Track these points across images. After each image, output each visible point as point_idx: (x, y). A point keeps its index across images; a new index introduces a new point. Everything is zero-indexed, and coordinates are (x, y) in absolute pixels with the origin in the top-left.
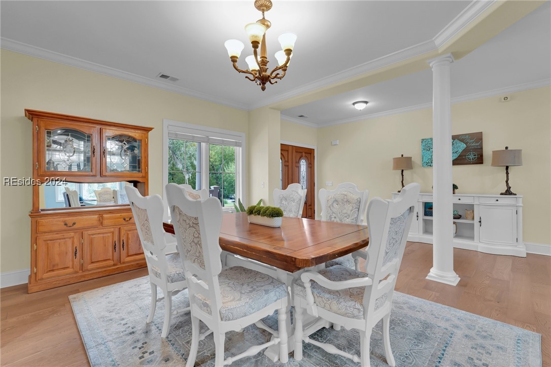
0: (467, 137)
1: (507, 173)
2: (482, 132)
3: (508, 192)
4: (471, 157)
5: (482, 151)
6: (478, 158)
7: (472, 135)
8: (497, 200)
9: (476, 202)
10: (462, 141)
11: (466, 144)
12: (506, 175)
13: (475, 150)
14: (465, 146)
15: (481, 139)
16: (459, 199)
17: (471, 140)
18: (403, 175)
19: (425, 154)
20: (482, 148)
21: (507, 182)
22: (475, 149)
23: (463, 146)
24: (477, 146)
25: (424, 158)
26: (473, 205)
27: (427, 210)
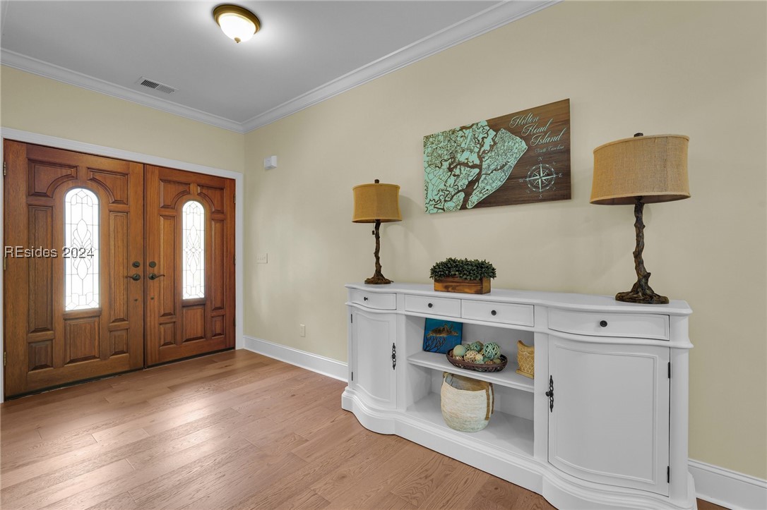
0: (530, 118)
1: (639, 226)
2: (568, 100)
3: (641, 293)
4: (540, 178)
5: (569, 160)
6: (558, 181)
7: (541, 113)
8: (604, 324)
9: (539, 327)
10: (516, 131)
11: (526, 139)
12: (633, 231)
13: (549, 157)
14: (524, 146)
15: (567, 122)
16: (494, 313)
17: (538, 127)
18: (378, 237)
19: (431, 176)
20: (567, 151)
21: (638, 255)
22: (549, 153)
23: (519, 146)
24: (555, 144)
25: (430, 187)
26: (532, 333)
27: (431, 335)
